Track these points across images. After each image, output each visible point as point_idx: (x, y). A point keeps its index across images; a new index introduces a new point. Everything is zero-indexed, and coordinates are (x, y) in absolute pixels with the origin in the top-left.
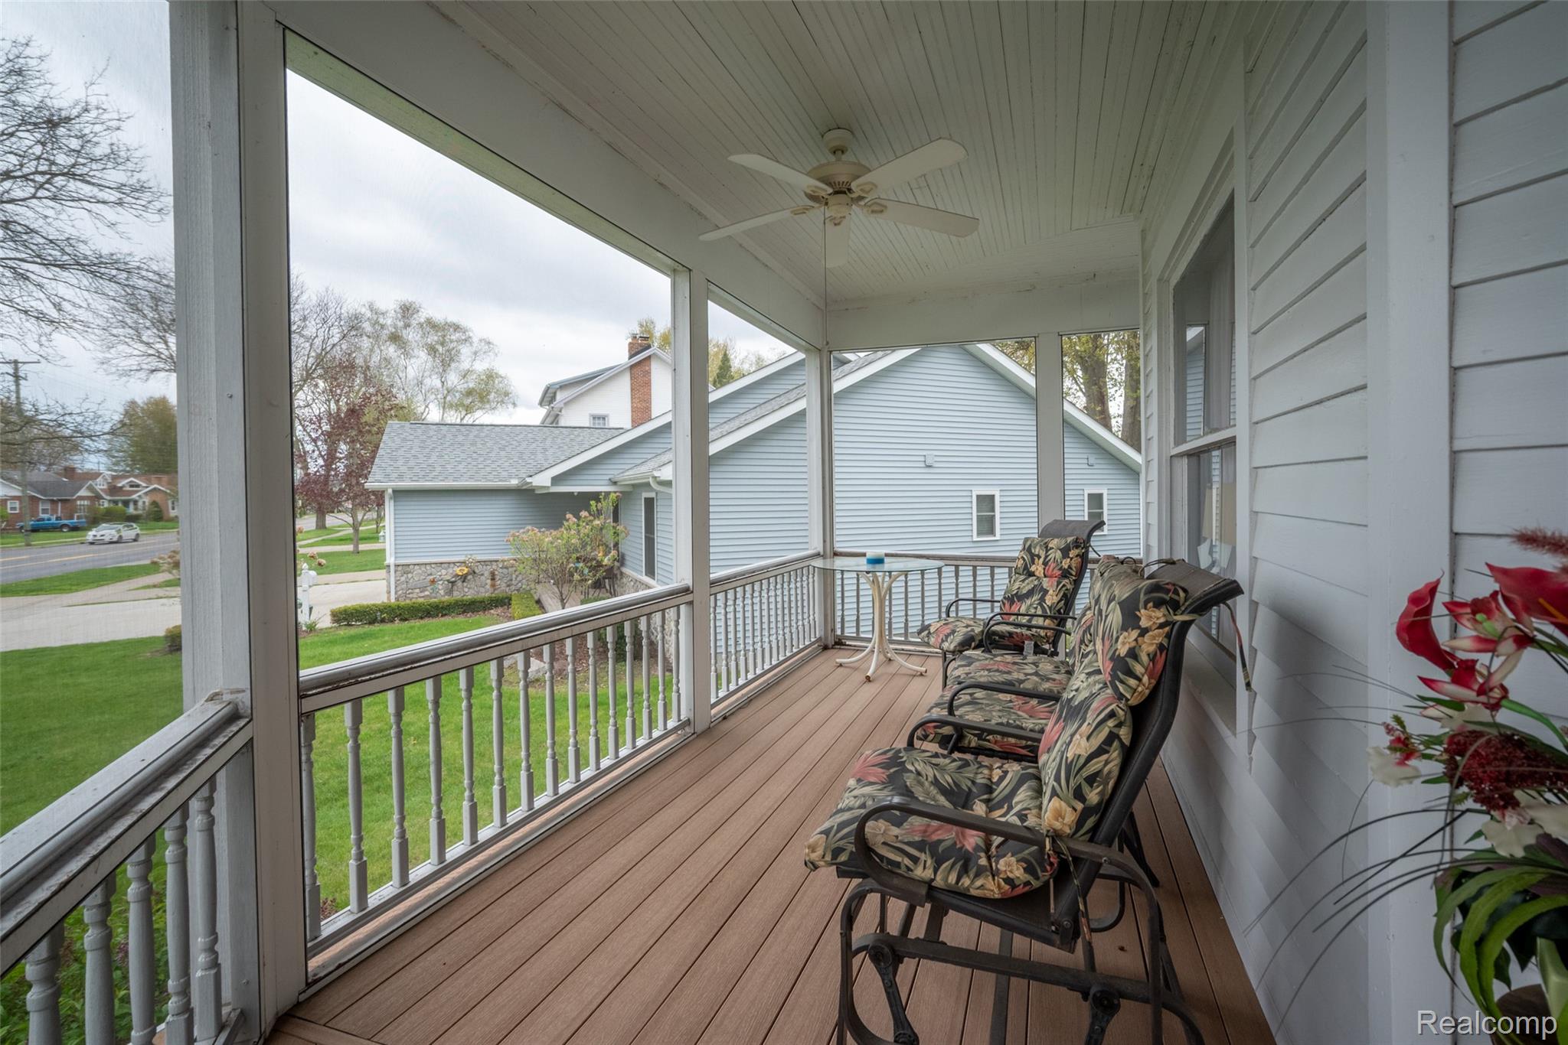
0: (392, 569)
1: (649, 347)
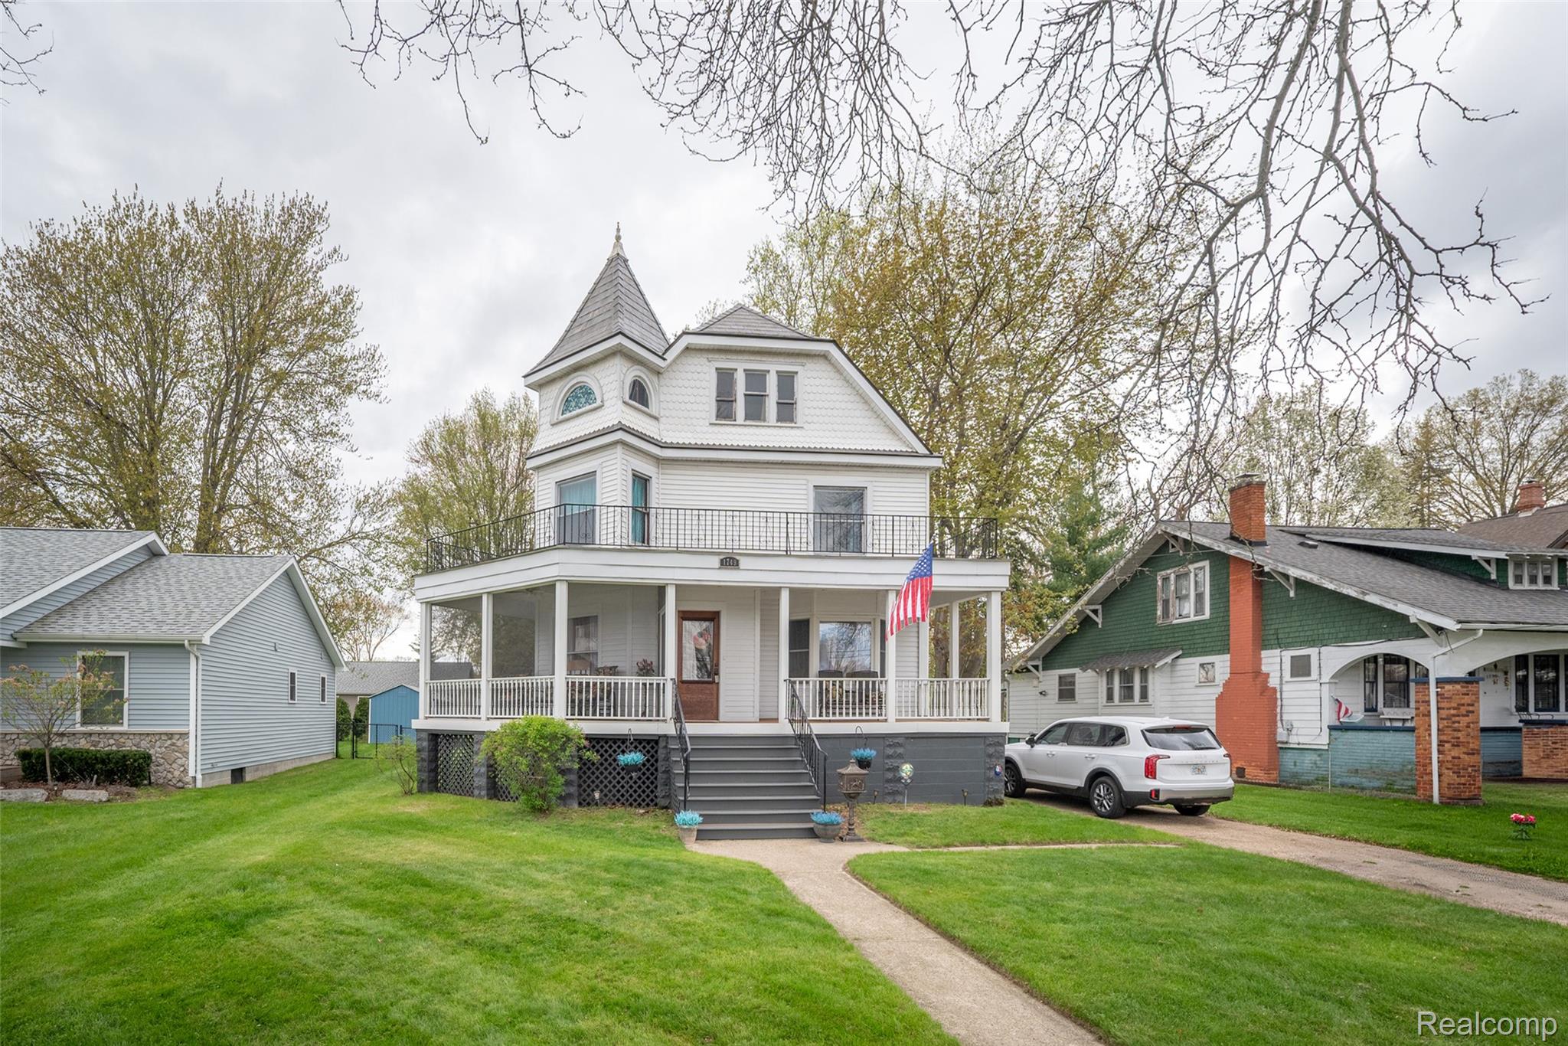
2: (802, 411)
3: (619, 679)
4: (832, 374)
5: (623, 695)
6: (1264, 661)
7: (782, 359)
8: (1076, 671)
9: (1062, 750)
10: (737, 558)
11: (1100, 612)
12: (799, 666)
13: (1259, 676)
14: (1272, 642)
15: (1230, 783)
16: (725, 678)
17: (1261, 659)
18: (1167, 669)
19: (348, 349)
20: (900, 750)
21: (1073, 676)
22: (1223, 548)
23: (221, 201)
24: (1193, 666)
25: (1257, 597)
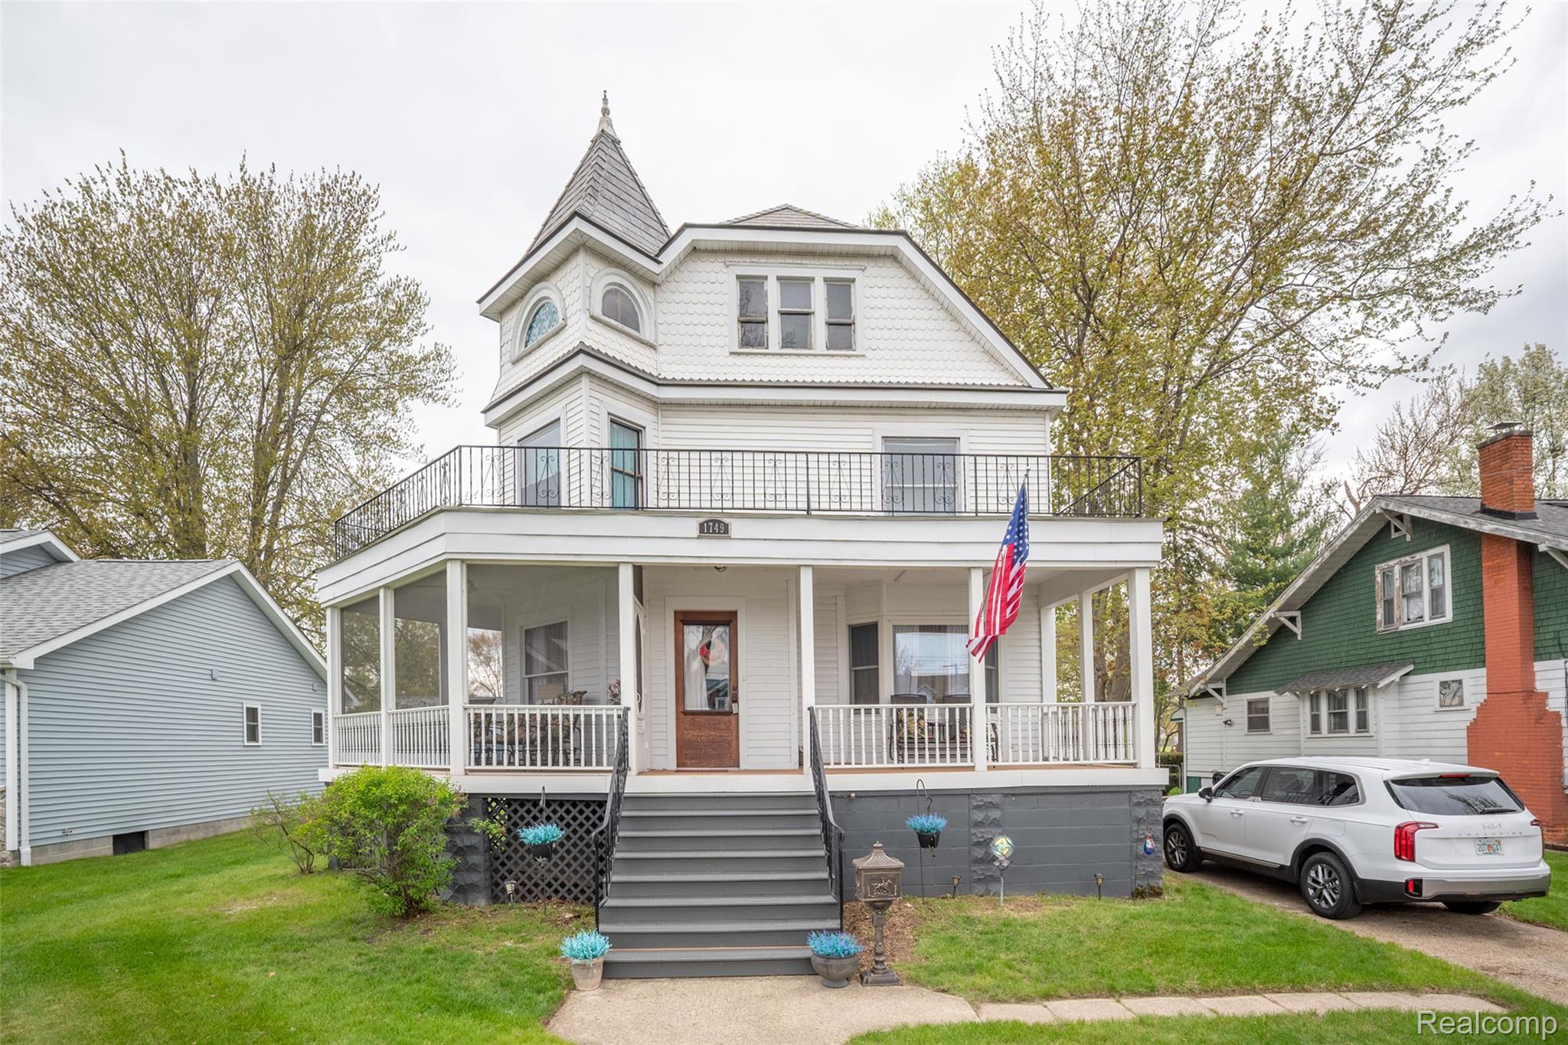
2: (862, 334)
3: (593, 710)
4: (906, 281)
5: (599, 733)
6: (1538, 676)
7: (831, 262)
8: (1270, 694)
9: (1254, 808)
10: (727, 520)
11: (1299, 620)
12: (864, 688)
13: (1534, 698)
14: (1551, 650)
15: (1543, 869)
16: (745, 708)
17: (1533, 673)
18: (1394, 689)
19: (415, 349)
20: (995, 814)
21: (1266, 701)
22: (1472, 525)
23: (246, 177)
24: (1430, 685)
25: (1525, 589)
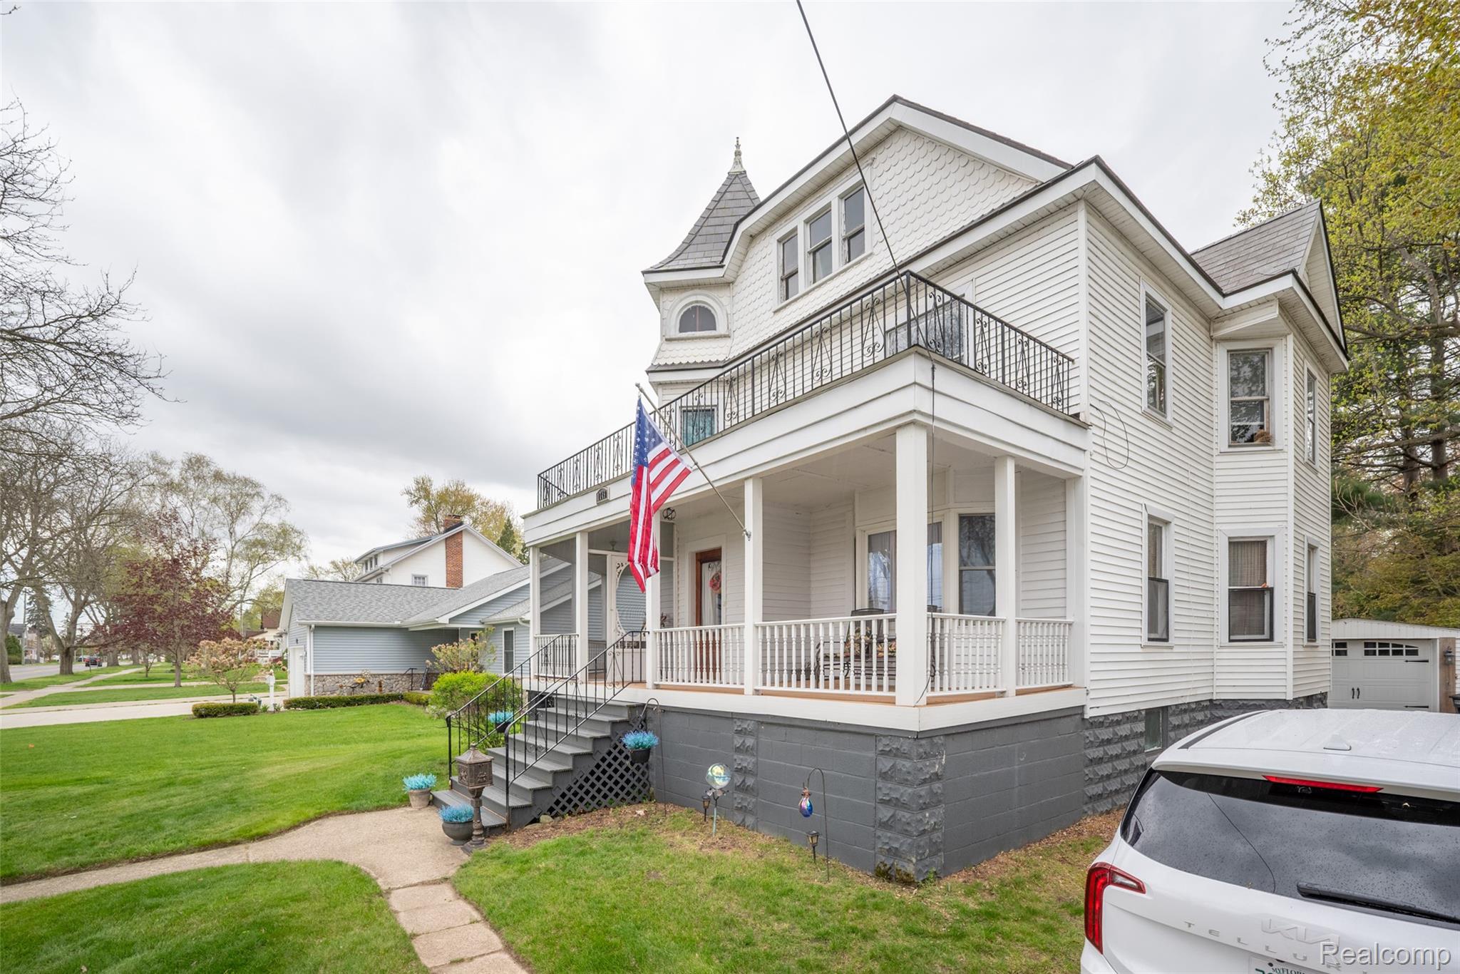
0: (312, 678)
1: (461, 524)
10: (606, 488)
20: (749, 741)
